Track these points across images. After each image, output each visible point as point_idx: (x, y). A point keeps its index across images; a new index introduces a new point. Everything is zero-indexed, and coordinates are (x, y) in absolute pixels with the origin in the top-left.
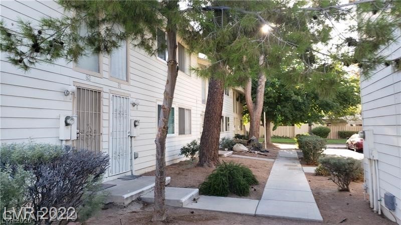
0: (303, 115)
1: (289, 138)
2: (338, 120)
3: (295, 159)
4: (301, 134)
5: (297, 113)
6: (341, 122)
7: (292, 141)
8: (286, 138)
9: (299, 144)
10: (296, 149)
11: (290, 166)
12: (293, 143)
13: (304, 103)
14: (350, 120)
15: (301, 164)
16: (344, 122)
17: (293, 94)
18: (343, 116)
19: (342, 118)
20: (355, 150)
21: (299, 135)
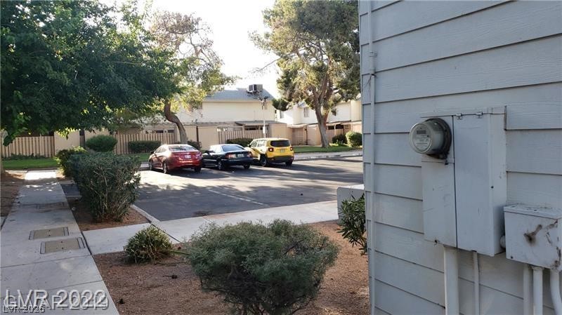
0: (73, 113)
1: (43, 157)
2: (129, 124)
3: (60, 206)
4: (68, 148)
5: (60, 107)
6: (133, 128)
7: (50, 164)
8: (38, 157)
9: (65, 169)
10: (59, 179)
11: (49, 233)
12: (52, 167)
13: (74, 88)
14: (147, 125)
15: (78, 220)
16: (137, 128)
17: (51, 69)
18: (137, 118)
19: (136, 121)
20: (165, 171)
21: (64, 151)
